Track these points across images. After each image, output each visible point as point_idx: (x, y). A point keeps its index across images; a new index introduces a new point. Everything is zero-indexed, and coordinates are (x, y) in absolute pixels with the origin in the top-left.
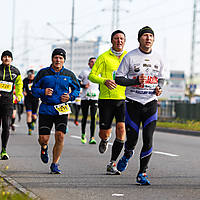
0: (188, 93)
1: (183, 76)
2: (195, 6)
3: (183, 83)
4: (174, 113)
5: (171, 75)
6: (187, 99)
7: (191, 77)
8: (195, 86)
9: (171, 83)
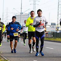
0: (56, 30)
1: (55, 24)
2: (59, 3)
3: (55, 27)
4: (52, 36)
5: (51, 24)
6: (56, 31)
7: (58, 25)
8: (59, 27)
9: (51, 27)
